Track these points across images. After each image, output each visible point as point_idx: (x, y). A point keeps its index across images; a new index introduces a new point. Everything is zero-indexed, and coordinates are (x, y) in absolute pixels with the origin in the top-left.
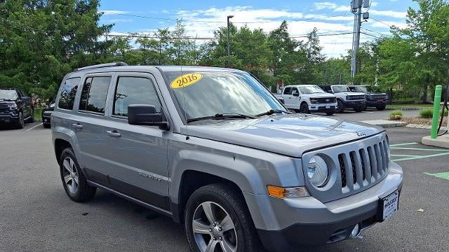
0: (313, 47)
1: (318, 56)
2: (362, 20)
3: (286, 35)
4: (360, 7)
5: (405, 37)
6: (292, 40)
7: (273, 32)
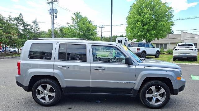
0: (36, 27)
1: (39, 31)
2: (54, 18)
3: (23, 20)
4: (53, 13)
5: (72, 28)
6: (26, 23)
7: (15, 18)
